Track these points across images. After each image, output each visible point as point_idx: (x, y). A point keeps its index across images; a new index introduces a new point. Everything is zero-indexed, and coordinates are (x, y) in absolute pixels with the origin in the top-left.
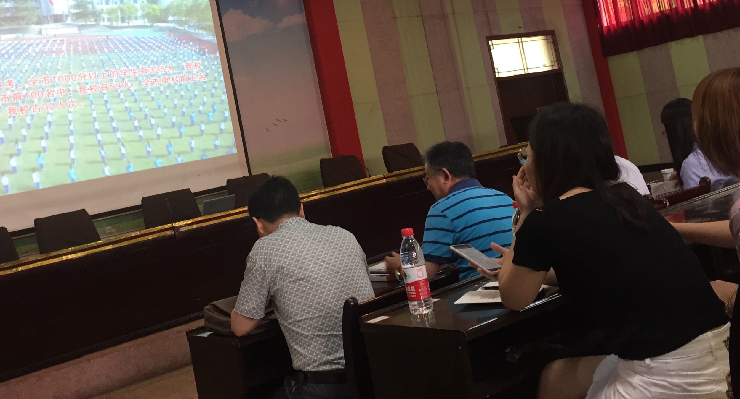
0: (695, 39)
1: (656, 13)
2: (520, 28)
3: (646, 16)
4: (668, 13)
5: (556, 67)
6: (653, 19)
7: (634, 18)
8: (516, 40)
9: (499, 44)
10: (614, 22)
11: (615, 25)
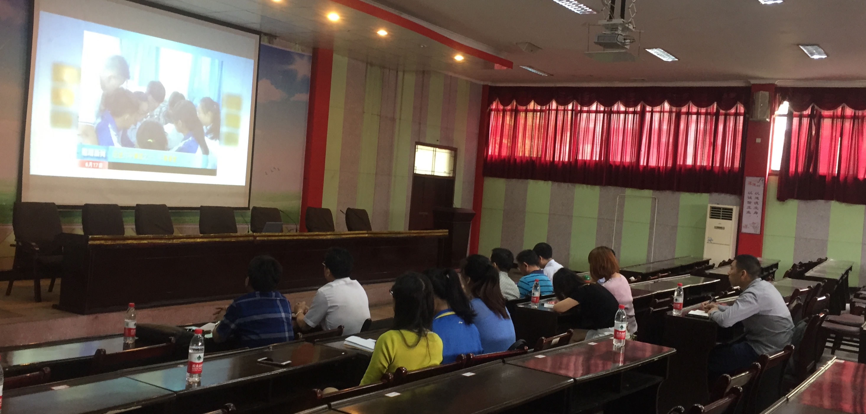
0: (546, 182)
1: (527, 157)
2: (438, 141)
3: (519, 156)
4: (534, 159)
5: (451, 175)
6: (523, 160)
7: (511, 156)
8: (432, 149)
9: (421, 149)
10: (497, 154)
11: (497, 157)
